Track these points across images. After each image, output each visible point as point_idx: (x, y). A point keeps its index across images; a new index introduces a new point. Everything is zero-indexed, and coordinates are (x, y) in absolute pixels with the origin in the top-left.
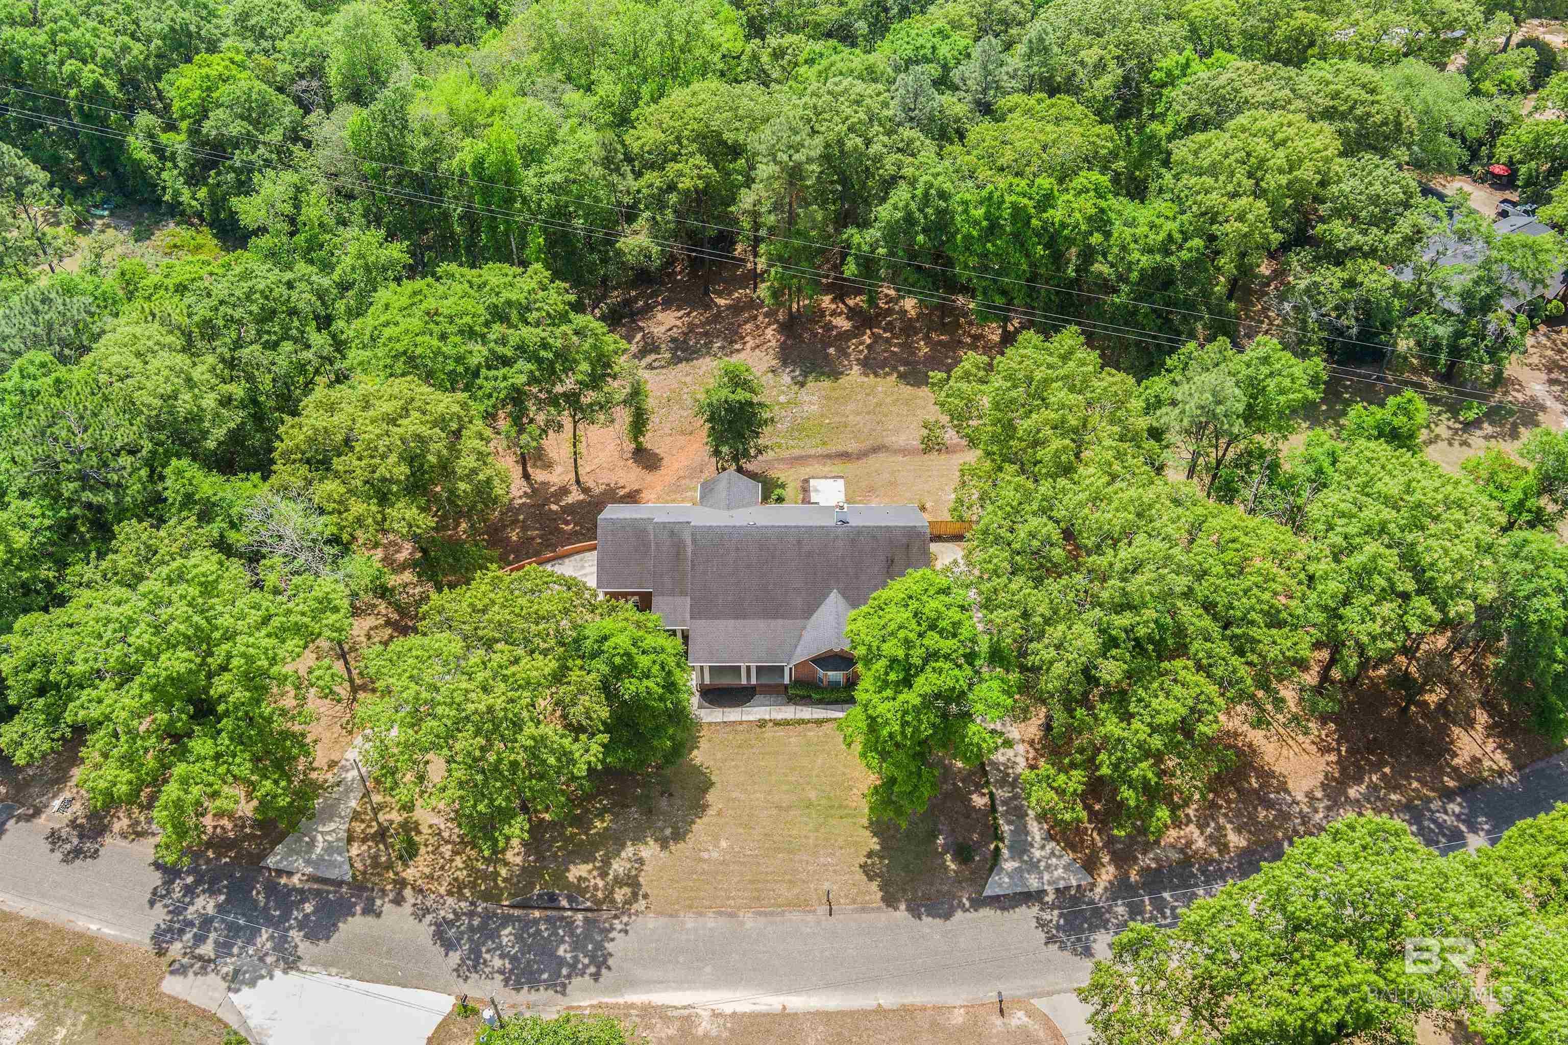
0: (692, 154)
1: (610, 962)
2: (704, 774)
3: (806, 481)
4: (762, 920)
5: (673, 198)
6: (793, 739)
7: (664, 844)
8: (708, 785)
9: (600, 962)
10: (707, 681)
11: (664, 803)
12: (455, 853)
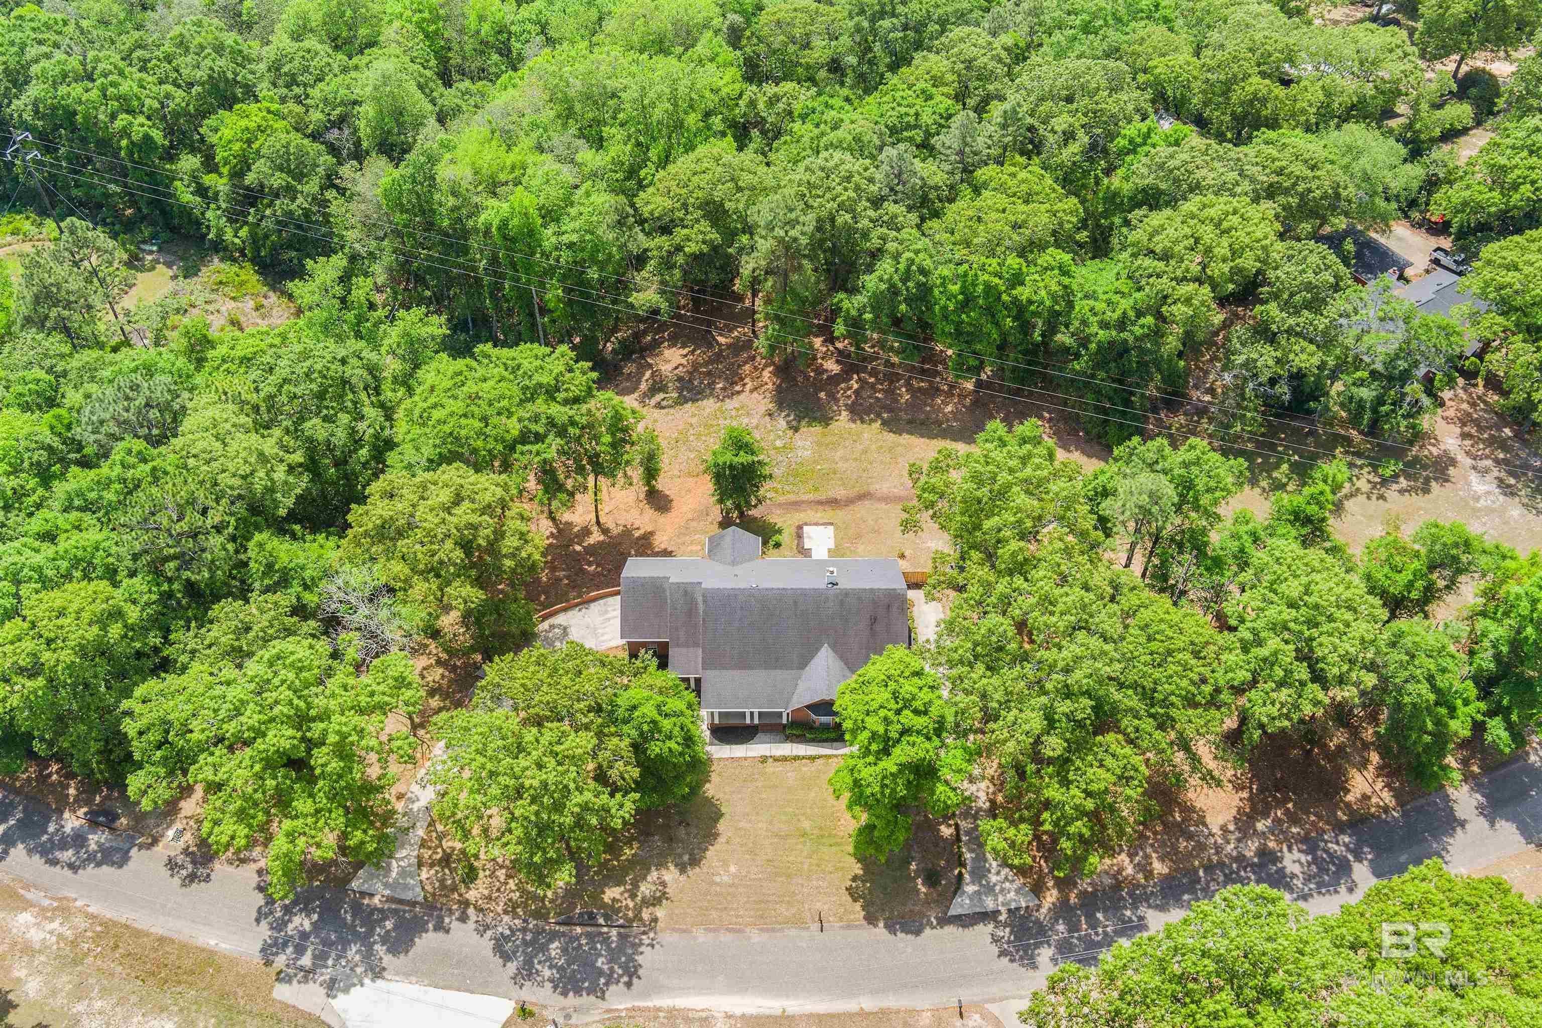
0: (697, 221)
1: (641, 972)
2: (715, 806)
3: (800, 528)
4: (765, 936)
5: (680, 259)
6: (790, 773)
7: (682, 869)
8: (718, 815)
9: (632, 972)
10: (717, 721)
11: (682, 832)
12: (508, 876)
